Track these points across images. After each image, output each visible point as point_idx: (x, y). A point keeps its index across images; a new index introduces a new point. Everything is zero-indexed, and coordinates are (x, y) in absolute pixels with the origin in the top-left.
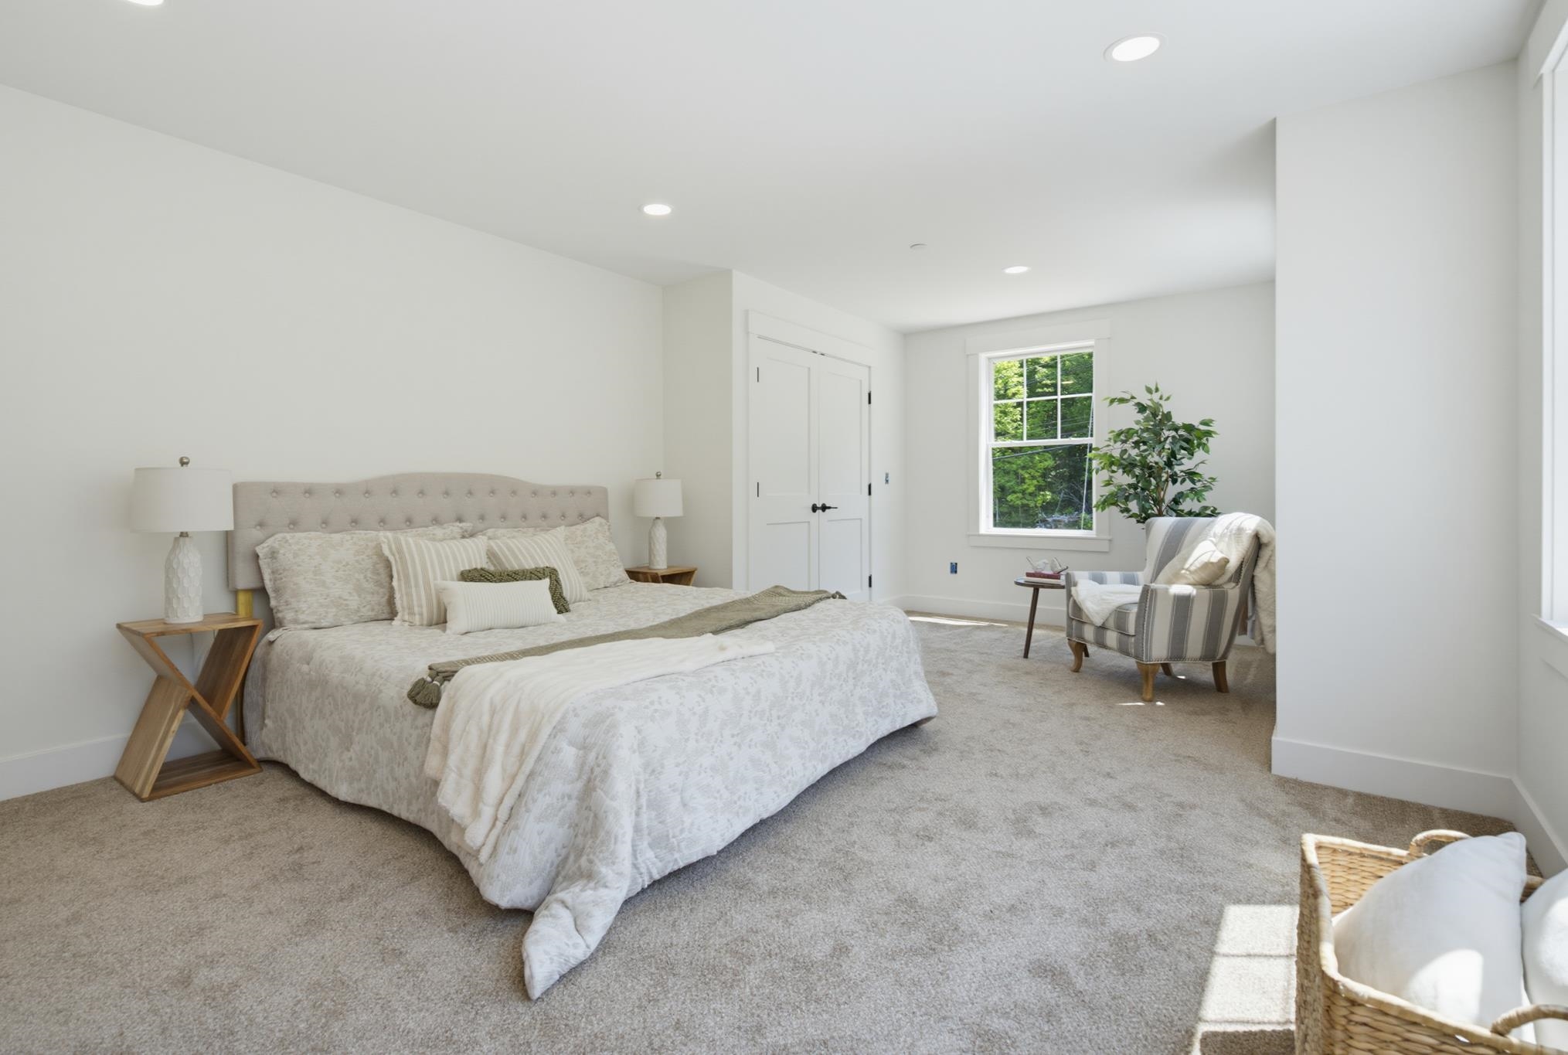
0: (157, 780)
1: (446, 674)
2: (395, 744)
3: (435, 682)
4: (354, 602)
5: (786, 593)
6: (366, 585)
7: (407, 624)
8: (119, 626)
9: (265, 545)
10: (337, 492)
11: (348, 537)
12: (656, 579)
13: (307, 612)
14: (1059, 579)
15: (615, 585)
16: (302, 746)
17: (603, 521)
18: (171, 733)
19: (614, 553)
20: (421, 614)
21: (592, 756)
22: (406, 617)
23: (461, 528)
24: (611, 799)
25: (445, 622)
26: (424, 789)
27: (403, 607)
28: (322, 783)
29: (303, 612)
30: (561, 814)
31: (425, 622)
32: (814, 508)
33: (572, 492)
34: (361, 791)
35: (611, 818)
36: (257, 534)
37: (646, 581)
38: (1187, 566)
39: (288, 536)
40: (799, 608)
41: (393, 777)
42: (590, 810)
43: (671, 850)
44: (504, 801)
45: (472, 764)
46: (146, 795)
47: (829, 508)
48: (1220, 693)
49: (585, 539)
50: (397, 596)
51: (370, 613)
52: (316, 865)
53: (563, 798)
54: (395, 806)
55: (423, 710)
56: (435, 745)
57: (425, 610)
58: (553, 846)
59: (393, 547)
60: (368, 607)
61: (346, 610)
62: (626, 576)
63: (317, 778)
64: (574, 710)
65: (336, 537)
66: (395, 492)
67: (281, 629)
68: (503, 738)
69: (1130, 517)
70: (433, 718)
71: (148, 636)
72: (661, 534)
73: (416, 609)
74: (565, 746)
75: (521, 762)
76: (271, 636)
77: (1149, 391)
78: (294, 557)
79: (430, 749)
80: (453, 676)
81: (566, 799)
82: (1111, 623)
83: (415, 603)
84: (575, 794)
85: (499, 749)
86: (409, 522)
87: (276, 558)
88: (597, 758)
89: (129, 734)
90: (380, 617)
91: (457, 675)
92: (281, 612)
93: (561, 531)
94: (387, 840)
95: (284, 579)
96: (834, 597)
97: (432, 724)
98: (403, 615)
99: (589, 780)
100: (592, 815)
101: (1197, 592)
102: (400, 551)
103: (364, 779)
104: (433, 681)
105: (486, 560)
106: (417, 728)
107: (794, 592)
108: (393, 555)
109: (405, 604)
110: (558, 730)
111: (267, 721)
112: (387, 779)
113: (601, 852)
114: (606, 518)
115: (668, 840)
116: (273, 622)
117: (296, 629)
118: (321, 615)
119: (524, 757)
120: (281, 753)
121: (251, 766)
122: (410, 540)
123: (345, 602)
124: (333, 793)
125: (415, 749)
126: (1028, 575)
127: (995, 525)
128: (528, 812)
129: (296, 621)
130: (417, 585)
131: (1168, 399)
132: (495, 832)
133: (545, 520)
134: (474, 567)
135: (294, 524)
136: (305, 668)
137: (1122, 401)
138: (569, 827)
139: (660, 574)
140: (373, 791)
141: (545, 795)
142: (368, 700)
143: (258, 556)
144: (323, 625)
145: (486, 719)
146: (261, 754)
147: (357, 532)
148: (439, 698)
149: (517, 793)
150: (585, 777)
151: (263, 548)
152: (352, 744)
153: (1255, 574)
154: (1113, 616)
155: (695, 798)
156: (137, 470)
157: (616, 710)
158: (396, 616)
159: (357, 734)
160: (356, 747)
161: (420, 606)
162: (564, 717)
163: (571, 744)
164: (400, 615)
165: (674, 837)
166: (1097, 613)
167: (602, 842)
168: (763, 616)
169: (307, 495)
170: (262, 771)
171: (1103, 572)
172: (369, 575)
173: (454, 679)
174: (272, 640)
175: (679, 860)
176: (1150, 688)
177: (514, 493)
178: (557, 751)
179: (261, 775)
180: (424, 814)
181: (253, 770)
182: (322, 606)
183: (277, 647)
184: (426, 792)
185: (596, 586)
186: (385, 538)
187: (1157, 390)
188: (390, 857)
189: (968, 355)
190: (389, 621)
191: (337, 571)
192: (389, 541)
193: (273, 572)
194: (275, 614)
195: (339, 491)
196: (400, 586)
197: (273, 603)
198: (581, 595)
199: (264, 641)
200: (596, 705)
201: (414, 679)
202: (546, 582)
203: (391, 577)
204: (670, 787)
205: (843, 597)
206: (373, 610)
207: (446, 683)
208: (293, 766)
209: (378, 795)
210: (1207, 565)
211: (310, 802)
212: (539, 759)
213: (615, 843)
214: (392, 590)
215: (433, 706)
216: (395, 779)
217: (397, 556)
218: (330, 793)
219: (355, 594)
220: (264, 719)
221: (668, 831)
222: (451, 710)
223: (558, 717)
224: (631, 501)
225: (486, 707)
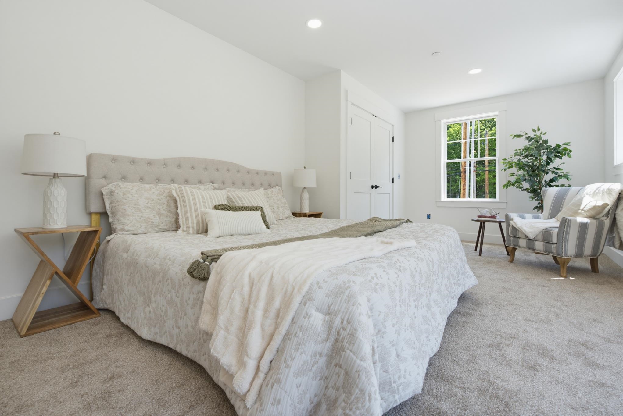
0: (32, 323)
1: (213, 257)
2: (179, 304)
3: (206, 262)
4: (156, 220)
5: (381, 220)
6: (163, 211)
7: (185, 233)
8: (15, 230)
9: (107, 188)
10: (148, 163)
11: (154, 186)
12: (305, 215)
13: (129, 225)
14: (496, 218)
15: (287, 218)
16: (122, 302)
17: (280, 188)
18: (41, 295)
19: (286, 203)
20: (193, 228)
21: (338, 321)
22: (185, 229)
23: (213, 186)
24: (361, 360)
25: (206, 231)
26: (198, 337)
27: (183, 224)
28: (133, 326)
29: (127, 225)
30: (314, 369)
31: (195, 232)
32: (372, 187)
33: (266, 173)
34: (156, 333)
35: (363, 376)
36: (103, 182)
37: (300, 216)
38: (581, 208)
39: (120, 184)
40: (394, 227)
41: (176, 326)
42: (340, 367)
43: (393, 393)
44: (265, 356)
45: (236, 323)
46: (24, 332)
47: (379, 187)
48: (594, 273)
49: (273, 195)
50: (180, 217)
51: (166, 227)
52: (121, 393)
53: (315, 356)
54: (178, 346)
55: (197, 281)
56: (206, 307)
57: (195, 226)
58: (308, 396)
59: (178, 191)
60: (164, 223)
61: (152, 225)
62: (291, 215)
63: (130, 323)
64: (318, 283)
65: (148, 186)
66: (179, 166)
67: (114, 234)
68: (261, 304)
69: (523, 190)
70: (205, 288)
71: (26, 234)
72: (306, 195)
73: (191, 225)
74: (313, 312)
75: (277, 326)
76: (108, 238)
77: (534, 131)
78: (123, 195)
79: (203, 309)
80: (219, 258)
81: (318, 356)
82: (540, 237)
83: (190, 221)
84: (325, 351)
85: (259, 314)
86: (187, 182)
87: (113, 195)
88: (342, 323)
89: (21, 294)
90: (171, 229)
91: (221, 257)
92: (115, 224)
93: (262, 190)
94: (172, 370)
95: (117, 207)
96: (407, 222)
97: (204, 292)
98: (183, 228)
99: (337, 341)
100: (343, 372)
101: (590, 222)
102: (182, 194)
103: (158, 325)
104: (204, 262)
105: (226, 200)
106: (193, 293)
107: (384, 220)
108: (178, 196)
109: (185, 222)
110: (307, 299)
111: (104, 287)
112: (173, 327)
113: (357, 408)
114: (281, 187)
115: (391, 385)
116: (111, 231)
117: (123, 234)
118: (137, 227)
119: (279, 320)
120: (111, 305)
121: (93, 313)
122: (188, 189)
123: (152, 220)
124: (139, 333)
125: (192, 308)
126: (479, 217)
127: (448, 197)
128: (287, 368)
129: (123, 230)
130: (191, 212)
131: (545, 134)
132: (258, 382)
133: (253, 186)
134: (221, 203)
135: (124, 178)
136: (125, 255)
137: (519, 136)
138: (321, 379)
139: (307, 214)
140: (164, 334)
141: (301, 354)
142: (161, 274)
143: (103, 194)
144: (139, 232)
145: (246, 289)
146: (101, 306)
147: (159, 184)
148: (209, 274)
149: (275, 349)
150: (332, 339)
151: (106, 189)
152: (151, 302)
153: (616, 212)
154: (541, 234)
155: (404, 350)
156: (27, 136)
157: (351, 283)
158: (180, 228)
159: (154, 296)
160: (153, 305)
161: (193, 223)
162: (310, 289)
163: (318, 310)
164: (181, 228)
165: (394, 382)
166: (531, 233)
167: (357, 399)
168: (381, 230)
169: (132, 163)
170: (100, 315)
171: (524, 214)
172: (165, 206)
173: (219, 261)
174: (109, 240)
175: (398, 401)
176: (565, 270)
177: (238, 171)
178: (308, 316)
179: (98, 319)
180: (198, 353)
181: (95, 315)
182: (138, 222)
183: (111, 243)
184: (200, 339)
185: (279, 219)
186: (174, 189)
187: (539, 130)
188: (174, 385)
189: (436, 121)
190: (175, 232)
191: (147, 204)
192: (176, 189)
193: (111, 203)
194: (112, 226)
195: (150, 163)
196: (181, 212)
197: (111, 220)
198: (273, 222)
199: (105, 241)
200: (334, 279)
201: (191, 261)
202: (259, 212)
203: (177, 208)
204: (390, 343)
205: (411, 222)
206: (167, 225)
207: (213, 263)
208: (117, 314)
209: (167, 337)
210: (594, 207)
211: (125, 338)
212: (293, 322)
213: (370, 400)
214: (177, 214)
215: (205, 279)
216: (178, 328)
217: (180, 197)
218: (137, 333)
219: (157, 216)
220: (102, 285)
221: (390, 378)
222: (219, 282)
223: (305, 289)
224: (292, 180)
225: (246, 281)
